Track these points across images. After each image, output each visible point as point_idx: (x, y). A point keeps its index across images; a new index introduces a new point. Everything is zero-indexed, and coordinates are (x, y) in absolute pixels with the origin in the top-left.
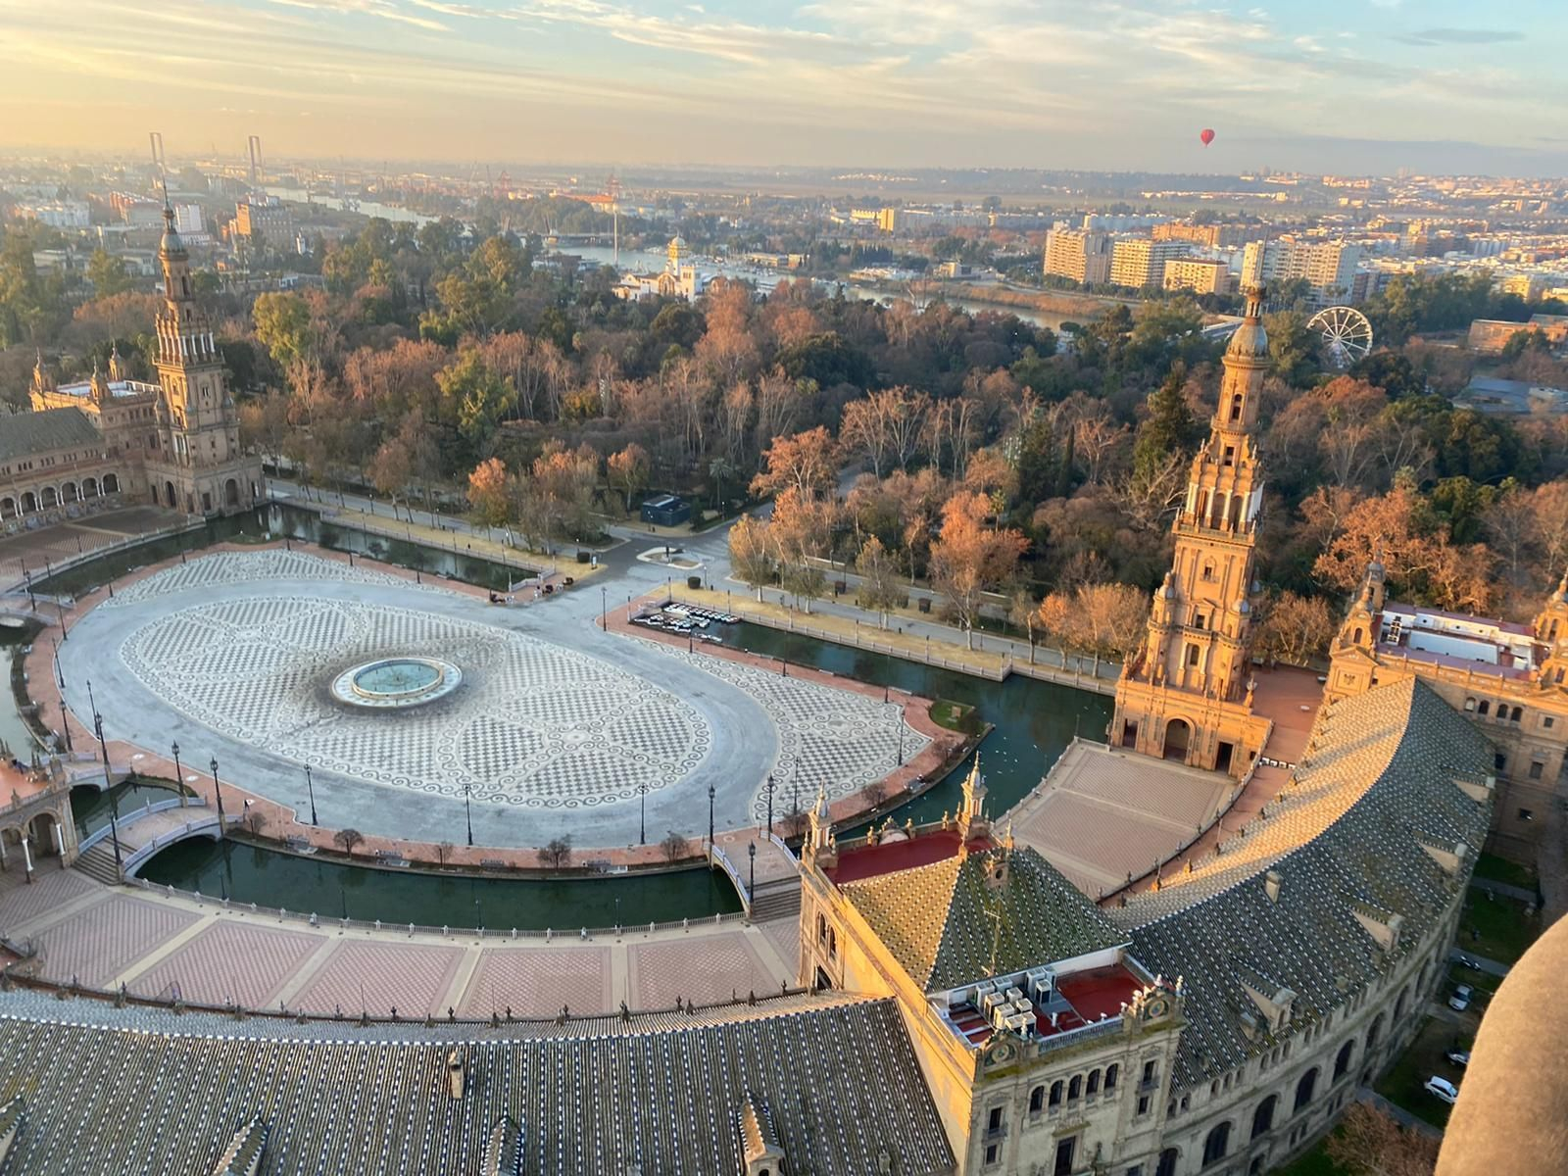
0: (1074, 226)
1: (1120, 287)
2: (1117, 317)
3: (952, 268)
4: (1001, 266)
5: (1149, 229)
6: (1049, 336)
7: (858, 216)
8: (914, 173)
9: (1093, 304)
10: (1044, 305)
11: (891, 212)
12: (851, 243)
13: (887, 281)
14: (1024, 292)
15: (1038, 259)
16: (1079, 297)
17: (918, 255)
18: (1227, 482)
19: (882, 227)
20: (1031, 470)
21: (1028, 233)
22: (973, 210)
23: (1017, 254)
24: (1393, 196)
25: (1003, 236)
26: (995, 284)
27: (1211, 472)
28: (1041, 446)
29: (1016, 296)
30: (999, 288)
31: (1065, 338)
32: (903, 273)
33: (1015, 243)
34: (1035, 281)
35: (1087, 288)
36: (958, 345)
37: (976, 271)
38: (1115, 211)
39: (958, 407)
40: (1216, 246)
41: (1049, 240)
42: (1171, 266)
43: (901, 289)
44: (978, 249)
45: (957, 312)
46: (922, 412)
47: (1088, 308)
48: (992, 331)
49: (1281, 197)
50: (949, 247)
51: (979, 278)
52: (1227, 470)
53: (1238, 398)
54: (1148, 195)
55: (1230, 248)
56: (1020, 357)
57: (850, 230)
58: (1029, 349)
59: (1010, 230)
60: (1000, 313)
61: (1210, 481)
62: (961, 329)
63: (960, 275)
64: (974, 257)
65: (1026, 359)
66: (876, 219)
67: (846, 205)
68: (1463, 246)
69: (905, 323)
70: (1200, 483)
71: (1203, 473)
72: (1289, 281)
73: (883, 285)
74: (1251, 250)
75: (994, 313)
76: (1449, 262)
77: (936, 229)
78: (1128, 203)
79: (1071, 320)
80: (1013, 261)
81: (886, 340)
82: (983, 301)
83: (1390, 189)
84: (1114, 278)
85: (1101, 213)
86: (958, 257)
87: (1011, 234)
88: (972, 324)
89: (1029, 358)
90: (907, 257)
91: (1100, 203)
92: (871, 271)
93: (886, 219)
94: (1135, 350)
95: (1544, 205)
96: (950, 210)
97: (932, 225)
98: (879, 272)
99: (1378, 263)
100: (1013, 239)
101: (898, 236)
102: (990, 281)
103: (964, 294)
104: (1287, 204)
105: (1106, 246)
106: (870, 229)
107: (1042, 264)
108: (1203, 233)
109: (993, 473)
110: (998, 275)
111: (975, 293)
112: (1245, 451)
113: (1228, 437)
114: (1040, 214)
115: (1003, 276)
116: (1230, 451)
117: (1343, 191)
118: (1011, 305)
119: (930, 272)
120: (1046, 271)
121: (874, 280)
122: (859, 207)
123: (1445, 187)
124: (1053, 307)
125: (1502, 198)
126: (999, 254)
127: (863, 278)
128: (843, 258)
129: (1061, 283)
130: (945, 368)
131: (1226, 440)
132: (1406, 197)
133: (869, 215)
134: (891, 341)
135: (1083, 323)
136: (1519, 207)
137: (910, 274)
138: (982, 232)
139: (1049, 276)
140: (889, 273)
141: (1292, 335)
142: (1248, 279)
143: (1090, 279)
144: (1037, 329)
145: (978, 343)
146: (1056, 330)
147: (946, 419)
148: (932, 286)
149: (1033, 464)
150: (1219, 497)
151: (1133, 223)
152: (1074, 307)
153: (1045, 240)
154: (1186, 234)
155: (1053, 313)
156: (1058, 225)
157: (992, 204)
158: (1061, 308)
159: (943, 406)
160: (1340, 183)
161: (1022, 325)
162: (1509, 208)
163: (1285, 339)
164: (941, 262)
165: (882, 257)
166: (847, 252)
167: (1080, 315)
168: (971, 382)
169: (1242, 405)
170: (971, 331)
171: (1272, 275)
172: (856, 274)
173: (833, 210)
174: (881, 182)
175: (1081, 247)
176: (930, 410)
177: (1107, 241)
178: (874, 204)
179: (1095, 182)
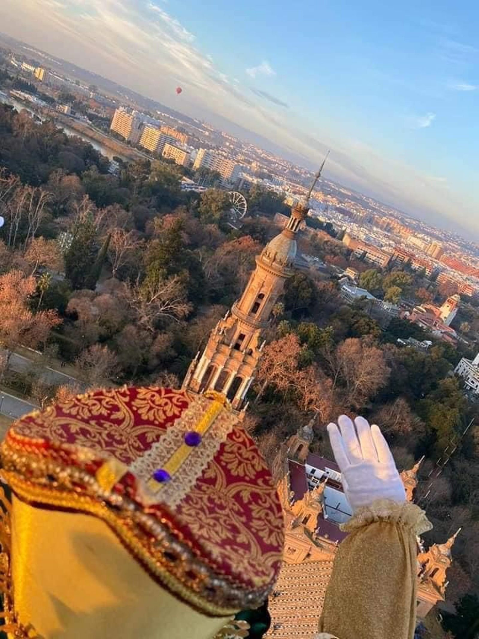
0: (129, 112)
1: (143, 148)
2: (144, 165)
3: (66, 109)
4: (91, 117)
5: (159, 127)
6: (107, 162)
7: (25, 66)
8: (61, 61)
9: (130, 151)
10: (107, 144)
11: (43, 71)
12: (15, 76)
13: (30, 102)
14: (99, 134)
15: (109, 121)
16: (124, 145)
17: (51, 96)
18: (235, 364)
19: (37, 76)
20: (77, 254)
21: (107, 108)
22: (84, 87)
23: (99, 115)
24: (244, 149)
25: (96, 104)
26: (87, 125)
27: (223, 353)
28: (87, 239)
29: (95, 135)
30: (88, 128)
31: (115, 166)
32: (40, 102)
33: (100, 110)
34: (105, 131)
35: (129, 142)
36: (56, 149)
37: (78, 115)
38: (146, 113)
39: (38, 194)
40: (186, 145)
41: (116, 114)
42: (167, 146)
43: (36, 108)
44: (81, 105)
45: (61, 131)
46: (14, 189)
47: (128, 152)
48: (77, 148)
49: (207, 133)
50: (67, 98)
51: (79, 119)
52: (236, 353)
53: (261, 296)
54: (159, 113)
55: (191, 147)
56: (89, 169)
57: (19, 71)
58: (94, 167)
59: (99, 103)
60: (83, 140)
61: (221, 359)
62: (60, 142)
63: (69, 114)
64: (79, 108)
65: (92, 172)
66: (34, 72)
67: (22, 59)
68: (270, 178)
69: (26, 126)
70: (213, 359)
71: (218, 351)
72: (213, 171)
73: (27, 103)
74: (201, 152)
75: (80, 139)
76: (267, 183)
77: (63, 88)
78: (151, 112)
79: (119, 157)
80: (97, 117)
81: (12, 133)
82: (78, 131)
83: (243, 146)
84: (142, 143)
85: (140, 112)
86: (71, 105)
87: (99, 105)
88: (67, 140)
89: (93, 172)
90: (44, 95)
91: (140, 108)
92: (22, 94)
93: (40, 74)
94: (150, 186)
95: (287, 171)
96: (73, 83)
97: (62, 85)
98: (27, 96)
99: (245, 175)
100: (100, 108)
101: (43, 84)
102: (83, 122)
103: (69, 124)
104: (208, 137)
105: (141, 126)
106: (29, 74)
107: (110, 124)
108: (181, 137)
109: (47, 258)
110: (88, 121)
111: (74, 125)
112: (255, 342)
113: (244, 326)
114: (114, 102)
115: (91, 122)
116: (242, 337)
117: (227, 140)
118: (92, 138)
119: (54, 106)
120: (111, 128)
121: (23, 99)
122: (27, 63)
123: (260, 151)
124: (112, 147)
125: (275, 163)
126: (91, 111)
127: (18, 96)
128: (8, 81)
129: (117, 136)
130: (45, 161)
131: (242, 328)
132: (247, 150)
133: (32, 69)
134: (15, 133)
135: (125, 160)
136: (280, 167)
137: (44, 103)
138: (85, 99)
139: (112, 131)
140: (33, 99)
141: (223, 203)
142: (197, 164)
143: (131, 139)
144: (102, 156)
145: (66, 152)
146: (111, 159)
147: (28, 199)
148: (53, 113)
149: (79, 250)
150: (224, 375)
151: (152, 121)
152: (122, 150)
153: (114, 113)
154: (174, 134)
155: (111, 149)
156: (121, 109)
157: (93, 88)
158: (115, 148)
159: (29, 190)
160: (227, 137)
161: (94, 151)
162: (277, 167)
163: (220, 204)
164: (61, 104)
165: (32, 90)
166: (11, 79)
167: (123, 155)
168: (55, 177)
169: (262, 303)
170: (65, 144)
171: (207, 166)
172: (14, 92)
173: (14, 59)
174: (44, 58)
175: (130, 122)
176: (18, 189)
177: (142, 124)
178: (36, 65)
179: (139, 99)
